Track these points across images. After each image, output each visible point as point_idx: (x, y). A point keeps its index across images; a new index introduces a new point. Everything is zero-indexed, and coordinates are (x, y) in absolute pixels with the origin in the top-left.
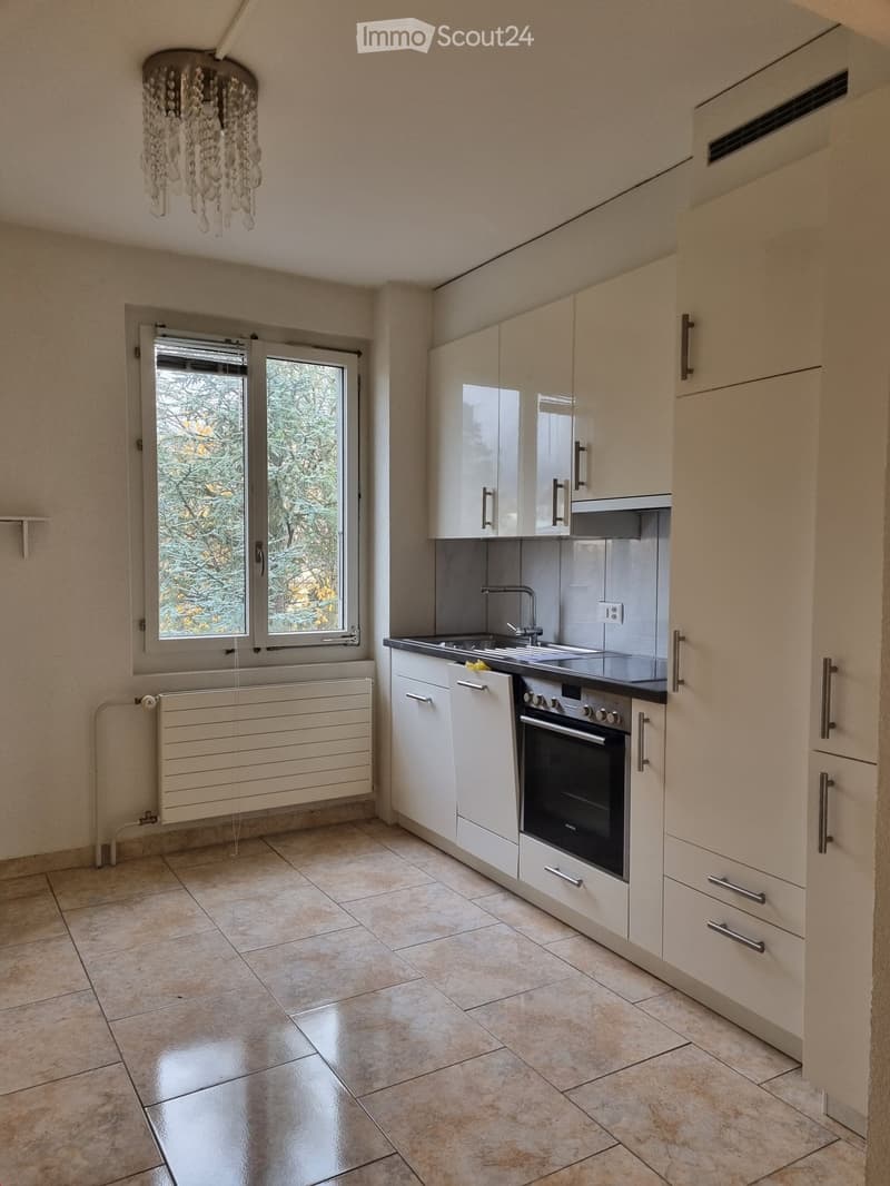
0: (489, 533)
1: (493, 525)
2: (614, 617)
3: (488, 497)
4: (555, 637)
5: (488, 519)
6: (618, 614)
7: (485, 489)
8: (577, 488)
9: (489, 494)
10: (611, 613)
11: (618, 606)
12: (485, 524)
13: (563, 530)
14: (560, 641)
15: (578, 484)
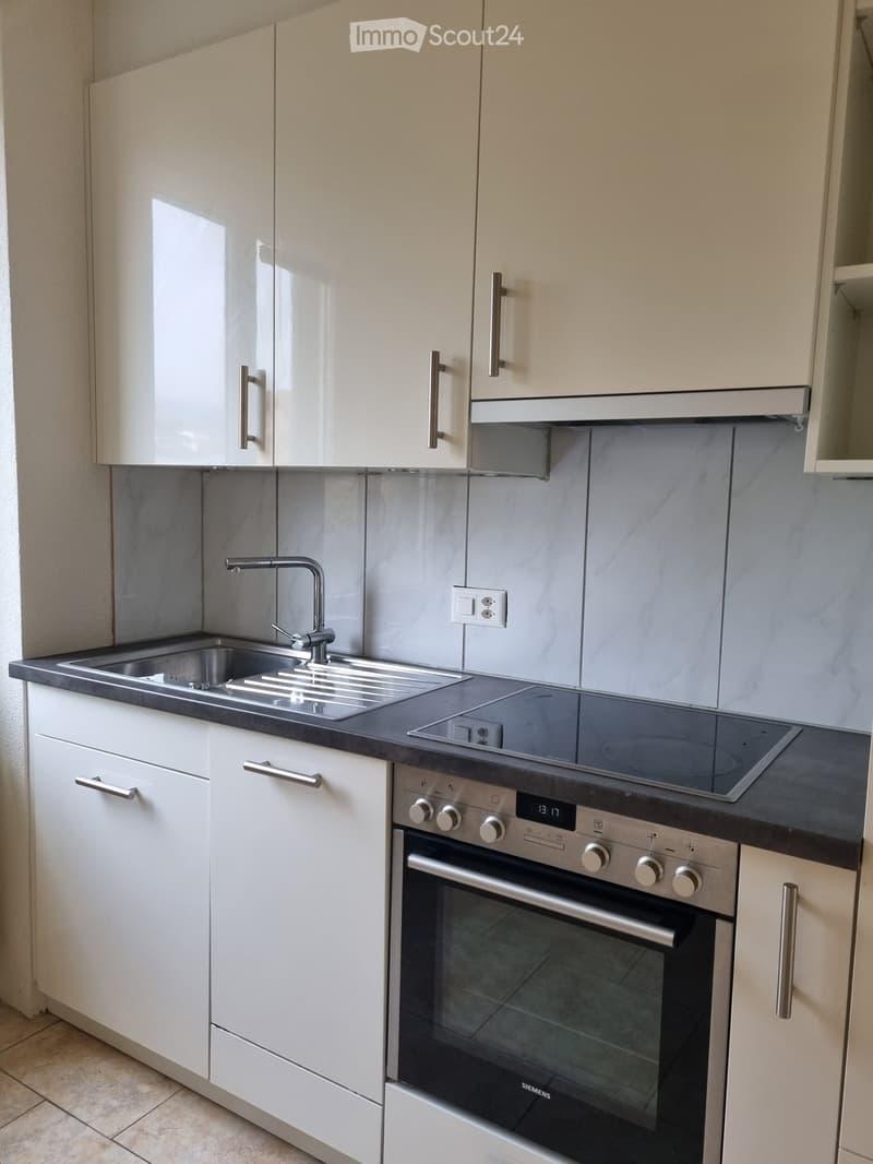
0: (254, 458)
1: (261, 442)
2: (487, 614)
3: (251, 385)
4: (354, 644)
5: (253, 431)
6: (496, 608)
7: (244, 369)
8: (495, 373)
9: (254, 380)
10: (481, 608)
11: (497, 597)
12: (245, 439)
13: (449, 458)
14: (365, 652)
15: (498, 364)
